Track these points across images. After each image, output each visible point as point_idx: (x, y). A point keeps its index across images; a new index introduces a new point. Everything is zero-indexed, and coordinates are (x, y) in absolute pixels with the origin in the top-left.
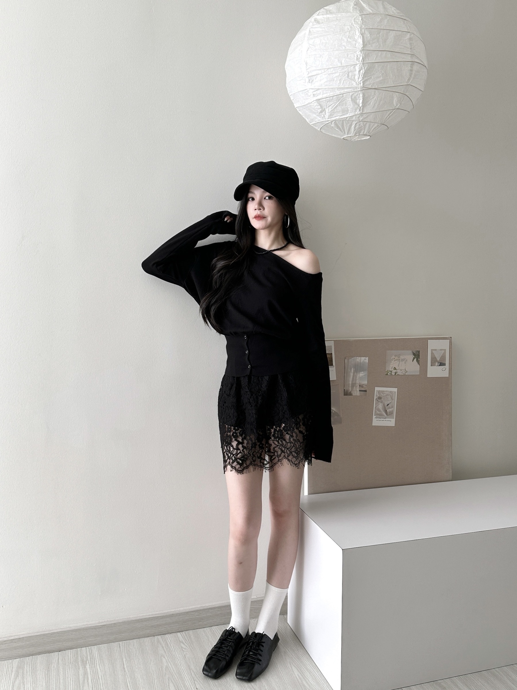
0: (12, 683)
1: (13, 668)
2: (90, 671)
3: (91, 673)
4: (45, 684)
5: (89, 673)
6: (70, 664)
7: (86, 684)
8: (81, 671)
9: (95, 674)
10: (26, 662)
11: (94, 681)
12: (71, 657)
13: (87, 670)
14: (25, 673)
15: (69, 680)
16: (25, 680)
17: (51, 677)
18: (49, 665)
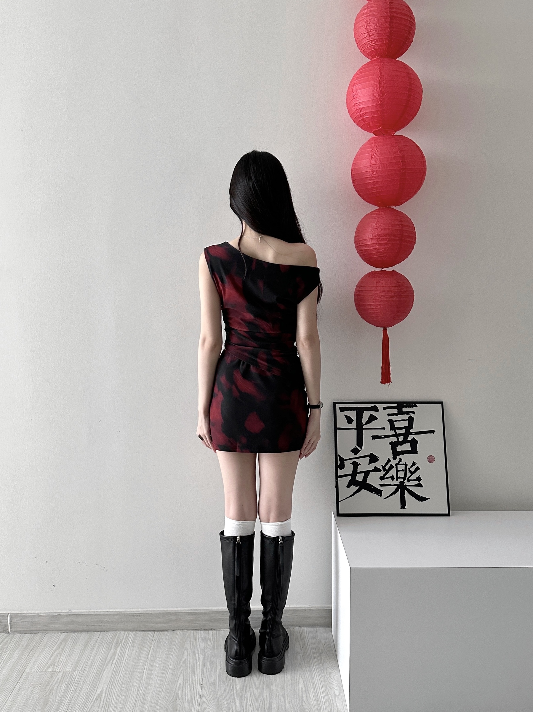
0: (53, 653)
1: (58, 640)
2: (119, 652)
3: (118, 656)
4: (77, 658)
5: (117, 654)
6: (105, 644)
7: (110, 664)
10: (71, 636)
11: (118, 662)
12: (109, 637)
13: (117, 651)
14: (67, 645)
15: (98, 658)
16: (63, 652)
17: (85, 653)
18: (89, 642)
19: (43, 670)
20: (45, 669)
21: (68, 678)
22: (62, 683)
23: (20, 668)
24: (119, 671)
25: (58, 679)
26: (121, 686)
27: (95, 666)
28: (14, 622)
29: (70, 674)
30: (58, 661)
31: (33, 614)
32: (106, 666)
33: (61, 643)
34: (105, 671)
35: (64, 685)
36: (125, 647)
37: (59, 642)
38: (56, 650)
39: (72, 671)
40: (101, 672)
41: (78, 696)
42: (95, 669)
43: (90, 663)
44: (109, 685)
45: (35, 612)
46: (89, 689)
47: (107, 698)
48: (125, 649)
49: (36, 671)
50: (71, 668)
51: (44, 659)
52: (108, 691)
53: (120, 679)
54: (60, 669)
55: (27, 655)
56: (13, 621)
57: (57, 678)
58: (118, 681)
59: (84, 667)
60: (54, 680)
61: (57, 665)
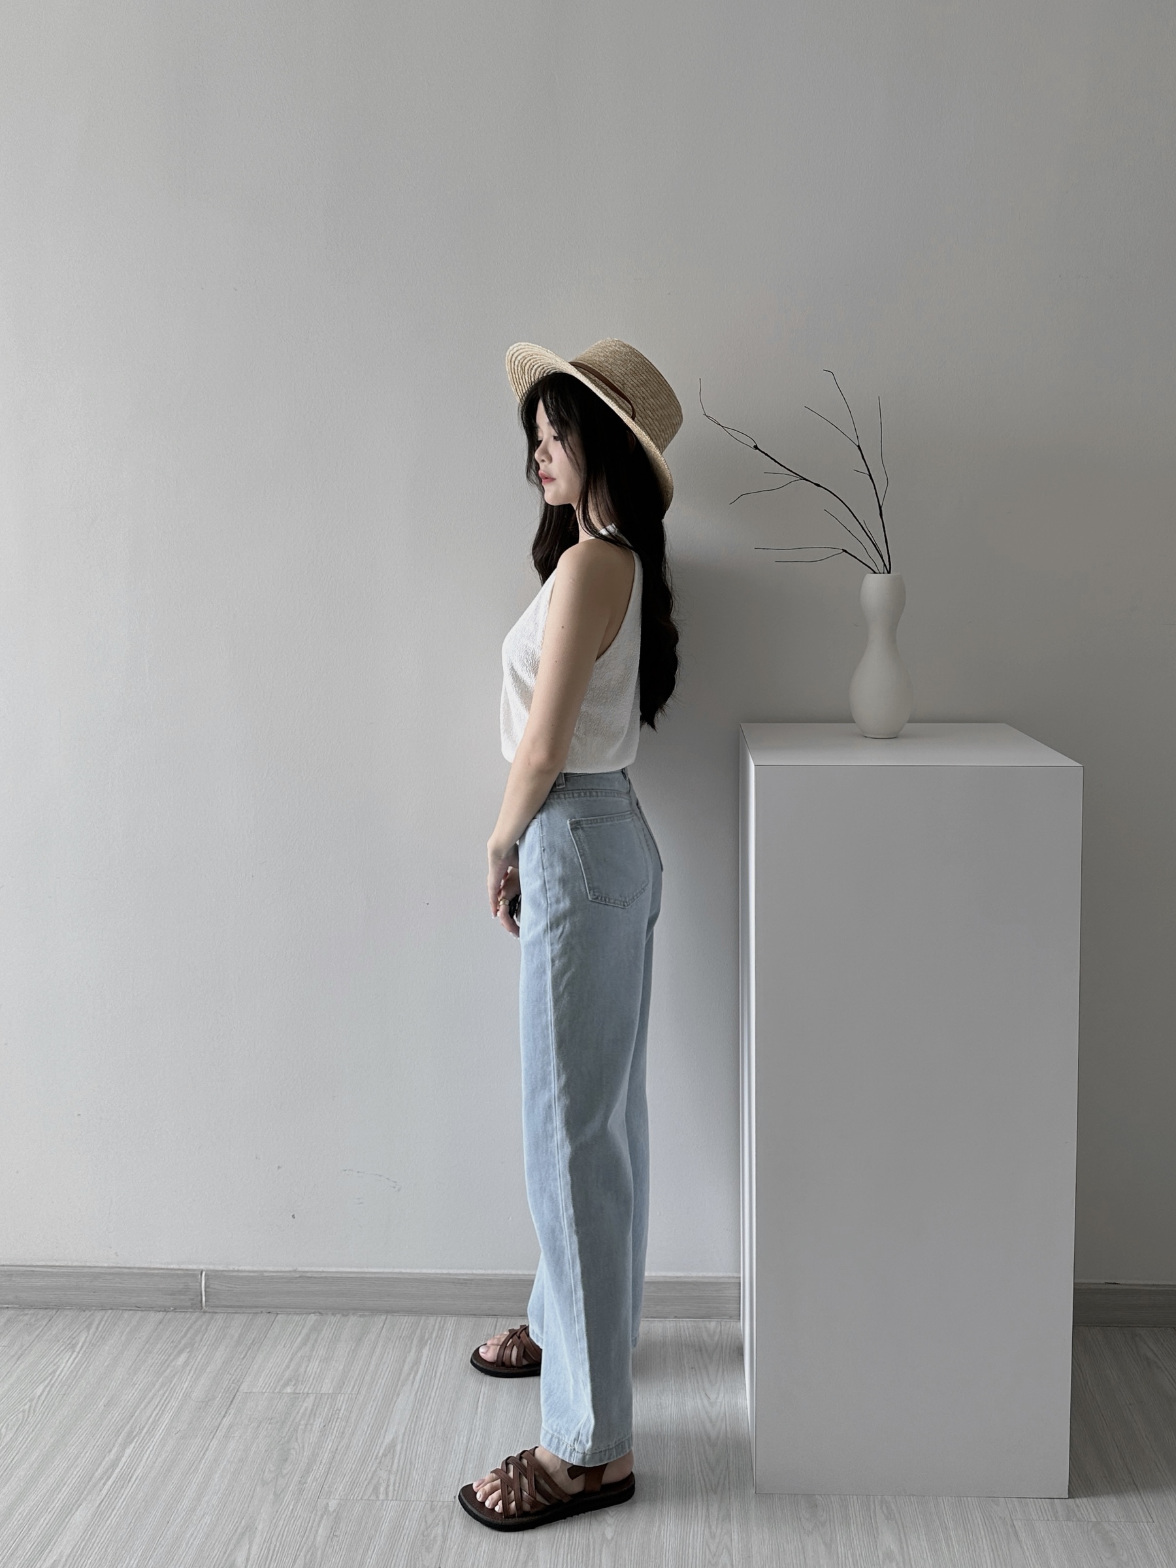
0: (293, 1353)
1: (303, 1328)
2: (427, 1360)
3: (425, 1366)
4: (342, 1367)
5: (422, 1363)
6: (398, 1341)
7: (410, 1383)
8: (411, 1357)
9: (432, 1367)
10: (328, 1322)
11: (424, 1380)
13: (422, 1356)
14: (319, 1340)
15: (385, 1369)
16: (314, 1354)
17: (356, 1358)
18: (364, 1334)
19: (275, 1389)
20: (279, 1387)
21: (326, 1410)
22: (314, 1418)
23: (230, 1384)
24: (427, 1398)
25: (306, 1409)
26: (433, 1430)
27: (379, 1385)
28: (214, 1289)
29: (330, 1399)
30: (305, 1372)
31: (252, 1274)
32: (402, 1386)
33: (308, 1337)
34: (400, 1397)
35: (318, 1423)
36: (439, 1348)
37: (305, 1331)
38: (300, 1348)
39: (333, 1393)
40: (392, 1398)
41: (348, 1447)
42: (380, 1391)
43: (368, 1378)
44: (409, 1427)
45: (256, 1269)
46: (368, 1432)
47: (406, 1452)
48: (438, 1351)
49: (262, 1389)
50: (332, 1389)
51: (276, 1368)
52: (408, 1440)
53: (430, 1415)
54: (310, 1387)
55: (242, 1356)
56: (212, 1286)
57: (303, 1408)
58: (428, 1419)
59: (356, 1387)
60: (298, 1412)
61: (302, 1380)
